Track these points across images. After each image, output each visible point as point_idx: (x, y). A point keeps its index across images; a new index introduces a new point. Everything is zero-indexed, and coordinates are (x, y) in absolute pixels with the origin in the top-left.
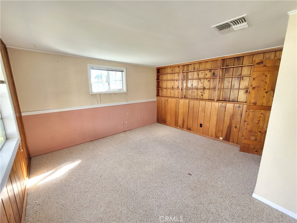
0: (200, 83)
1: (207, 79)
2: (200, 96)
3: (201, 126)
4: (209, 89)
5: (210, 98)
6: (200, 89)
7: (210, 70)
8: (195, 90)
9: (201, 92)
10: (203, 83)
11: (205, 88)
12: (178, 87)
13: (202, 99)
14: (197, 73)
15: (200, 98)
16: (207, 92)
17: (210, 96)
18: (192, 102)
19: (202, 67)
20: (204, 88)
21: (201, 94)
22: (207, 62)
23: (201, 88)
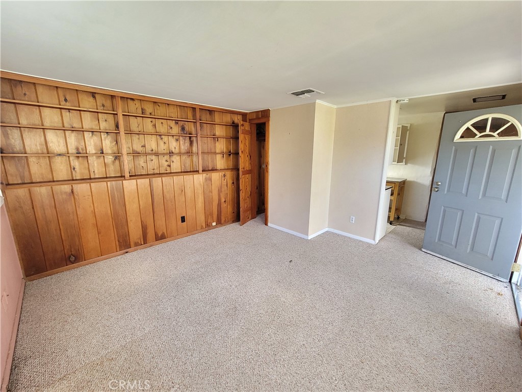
0: (161, 143)
1: (173, 136)
2: (166, 168)
3: (183, 219)
4: (180, 154)
5: (183, 169)
6: (164, 154)
7: (177, 122)
8: (154, 157)
9: (167, 161)
10: (167, 142)
11: (173, 153)
12: (102, 150)
13: (171, 173)
14: (151, 122)
15: (166, 172)
16: (176, 159)
17: (183, 166)
18: (157, 181)
19: (161, 111)
20: (171, 153)
21: (167, 163)
22: (168, 104)
23: (165, 152)
